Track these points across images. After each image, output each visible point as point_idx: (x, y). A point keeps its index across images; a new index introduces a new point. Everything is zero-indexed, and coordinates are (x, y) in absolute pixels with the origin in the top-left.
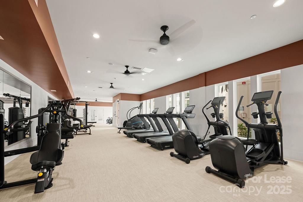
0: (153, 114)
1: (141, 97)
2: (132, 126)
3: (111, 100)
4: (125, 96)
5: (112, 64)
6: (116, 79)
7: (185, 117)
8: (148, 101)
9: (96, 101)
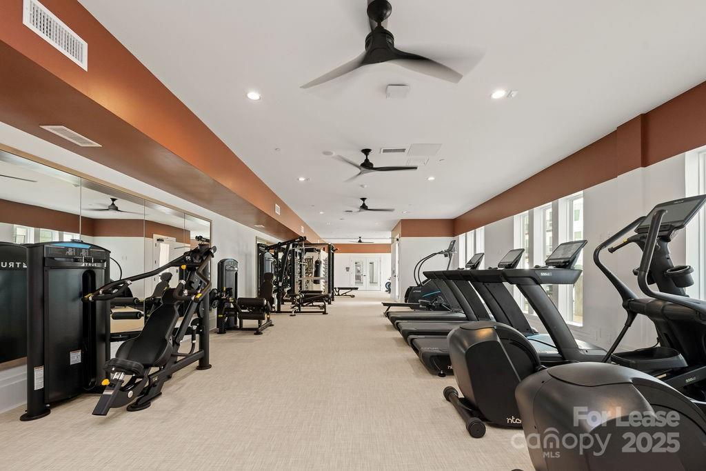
0: (468, 269)
1: (454, 226)
2: (419, 301)
3: (385, 238)
4: (410, 227)
5: (332, 154)
6: (366, 186)
7: (530, 281)
8: (470, 234)
9: (360, 241)
